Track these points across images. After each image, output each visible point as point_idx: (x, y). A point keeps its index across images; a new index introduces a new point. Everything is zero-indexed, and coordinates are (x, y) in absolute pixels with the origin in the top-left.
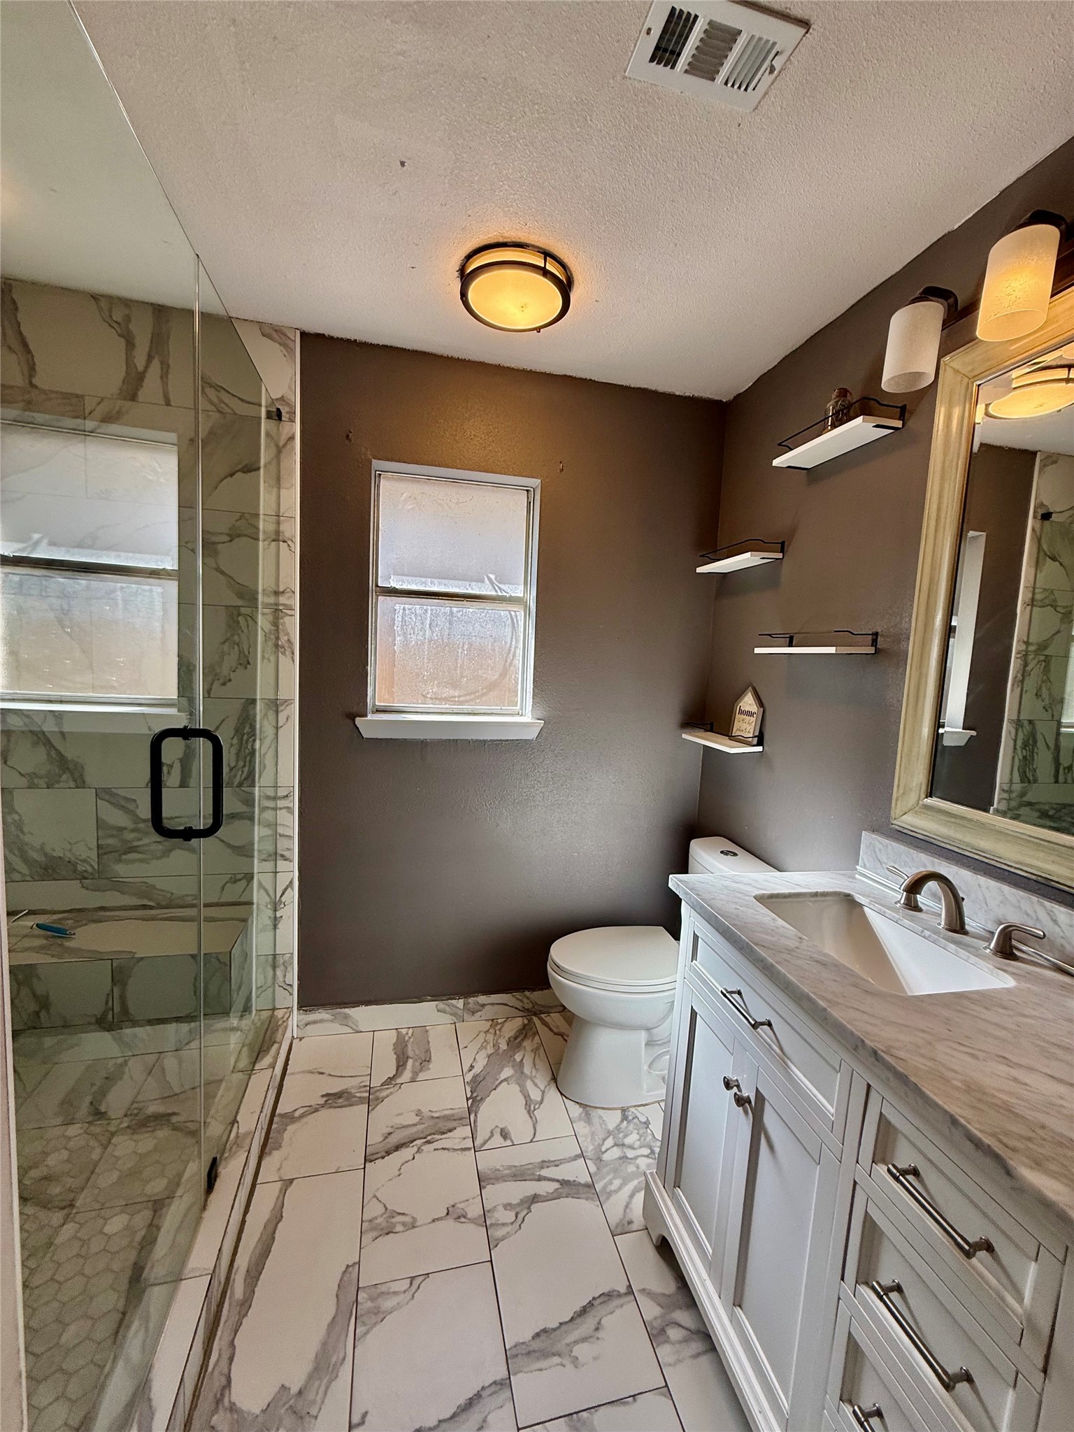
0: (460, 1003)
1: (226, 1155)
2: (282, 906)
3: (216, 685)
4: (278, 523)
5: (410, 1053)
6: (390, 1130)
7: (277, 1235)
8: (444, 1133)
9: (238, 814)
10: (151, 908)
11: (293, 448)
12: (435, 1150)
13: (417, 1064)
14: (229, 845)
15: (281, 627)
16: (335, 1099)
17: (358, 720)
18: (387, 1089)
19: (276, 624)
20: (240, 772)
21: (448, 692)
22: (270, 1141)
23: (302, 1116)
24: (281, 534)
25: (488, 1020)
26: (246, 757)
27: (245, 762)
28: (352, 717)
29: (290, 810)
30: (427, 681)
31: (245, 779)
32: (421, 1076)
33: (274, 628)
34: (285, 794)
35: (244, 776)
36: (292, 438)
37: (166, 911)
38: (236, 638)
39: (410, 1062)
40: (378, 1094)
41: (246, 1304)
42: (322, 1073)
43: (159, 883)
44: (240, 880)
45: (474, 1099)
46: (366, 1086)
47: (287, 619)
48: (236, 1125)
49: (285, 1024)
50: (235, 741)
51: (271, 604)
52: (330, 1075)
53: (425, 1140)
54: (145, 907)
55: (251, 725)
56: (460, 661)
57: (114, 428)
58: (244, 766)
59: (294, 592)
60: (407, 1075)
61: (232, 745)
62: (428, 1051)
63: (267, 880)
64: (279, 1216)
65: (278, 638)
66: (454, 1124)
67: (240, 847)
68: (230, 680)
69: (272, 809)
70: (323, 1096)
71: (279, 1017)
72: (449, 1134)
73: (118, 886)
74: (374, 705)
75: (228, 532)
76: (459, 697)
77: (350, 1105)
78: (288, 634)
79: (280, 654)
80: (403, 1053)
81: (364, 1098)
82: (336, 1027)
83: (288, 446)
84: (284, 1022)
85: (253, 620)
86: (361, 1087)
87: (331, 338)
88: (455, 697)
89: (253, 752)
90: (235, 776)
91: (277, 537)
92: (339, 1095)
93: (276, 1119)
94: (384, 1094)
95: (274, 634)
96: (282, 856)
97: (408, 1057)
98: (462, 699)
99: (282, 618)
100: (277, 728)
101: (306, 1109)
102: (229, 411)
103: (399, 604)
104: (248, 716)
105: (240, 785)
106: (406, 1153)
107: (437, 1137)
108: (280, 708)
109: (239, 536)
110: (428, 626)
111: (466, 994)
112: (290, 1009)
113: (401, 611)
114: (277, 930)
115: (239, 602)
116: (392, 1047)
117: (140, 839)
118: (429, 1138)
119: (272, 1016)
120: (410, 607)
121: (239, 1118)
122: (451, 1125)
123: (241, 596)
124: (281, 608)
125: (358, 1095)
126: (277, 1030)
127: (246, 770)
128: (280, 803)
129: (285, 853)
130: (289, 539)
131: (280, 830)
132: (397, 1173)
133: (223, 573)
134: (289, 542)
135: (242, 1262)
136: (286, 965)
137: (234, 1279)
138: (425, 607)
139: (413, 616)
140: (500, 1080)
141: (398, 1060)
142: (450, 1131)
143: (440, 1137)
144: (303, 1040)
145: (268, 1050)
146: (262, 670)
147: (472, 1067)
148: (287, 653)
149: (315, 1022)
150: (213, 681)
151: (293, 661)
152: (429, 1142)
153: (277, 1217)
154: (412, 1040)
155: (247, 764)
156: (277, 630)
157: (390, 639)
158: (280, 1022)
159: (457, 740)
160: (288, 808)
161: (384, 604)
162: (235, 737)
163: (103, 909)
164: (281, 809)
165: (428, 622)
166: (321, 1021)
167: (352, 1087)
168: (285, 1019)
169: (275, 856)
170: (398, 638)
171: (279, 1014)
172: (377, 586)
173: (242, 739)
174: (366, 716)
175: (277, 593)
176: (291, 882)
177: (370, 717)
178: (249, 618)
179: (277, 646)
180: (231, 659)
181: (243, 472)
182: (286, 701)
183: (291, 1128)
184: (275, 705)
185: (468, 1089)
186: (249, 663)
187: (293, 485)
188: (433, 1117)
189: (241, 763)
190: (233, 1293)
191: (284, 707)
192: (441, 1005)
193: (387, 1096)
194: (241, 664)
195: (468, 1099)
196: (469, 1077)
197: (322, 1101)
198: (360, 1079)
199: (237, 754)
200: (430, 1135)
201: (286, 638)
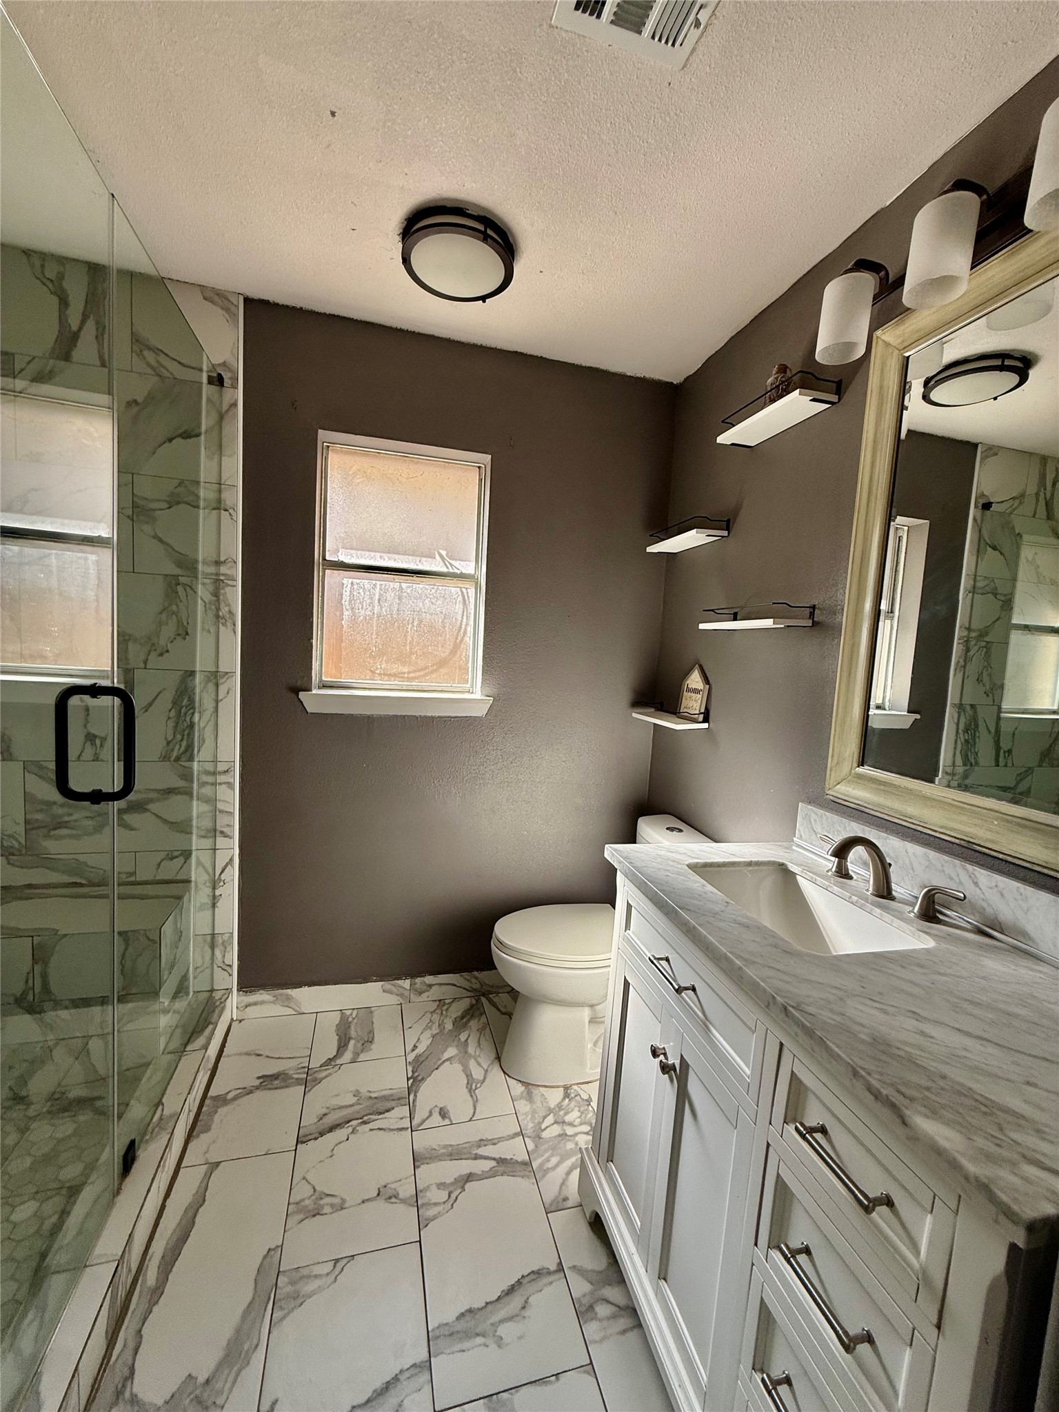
0: (406, 983)
1: (147, 1137)
2: (222, 884)
3: (153, 654)
4: (220, 491)
5: (353, 1033)
6: (325, 1111)
7: (198, 1219)
8: (381, 1113)
9: (175, 789)
10: (82, 885)
11: (236, 416)
12: (371, 1130)
13: (359, 1045)
14: (165, 821)
15: (221, 597)
16: (271, 1081)
17: (302, 695)
18: (326, 1070)
19: (216, 594)
20: (177, 747)
21: (396, 668)
22: (199, 1123)
23: (235, 1098)
24: (223, 502)
25: (435, 1001)
26: (184, 730)
27: (183, 735)
28: (296, 691)
29: (230, 785)
30: (375, 657)
31: (183, 753)
32: (362, 1057)
33: (215, 598)
34: (226, 769)
35: (181, 751)
36: (235, 405)
37: (97, 889)
38: (174, 608)
39: (352, 1043)
40: (315, 1075)
41: (158, 1292)
42: (259, 1055)
43: (91, 860)
44: (177, 857)
45: (415, 1079)
46: (304, 1067)
47: (228, 589)
48: (160, 1108)
49: (222, 1005)
50: (173, 713)
51: (212, 574)
52: (267, 1057)
53: (360, 1121)
54: (75, 884)
55: (189, 698)
56: (409, 638)
57: (45, 389)
58: (182, 740)
59: (235, 562)
60: (348, 1056)
61: (169, 718)
62: (371, 1032)
63: (205, 858)
64: (201, 1201)
65: (218, 609)
66: (393, 1104)
67: (175, 823)
68: (168, 651)
69: (212, 784)
70: (259, 1078)
71: (217, 998)
72: (387, 1115)
73: (48, 863)
74: (321, 681)
75: (167, 499)
76: (409, 673)
77: (287, 1087)
78: (229, 605)
79: (221, 625)
80: (345, 1035)
81: (302, 1079)
82: (278, 1010)
83: (231, 413)
84: (221, 1003)
85: (192, 589)
86: (299, 1069)
87: (276, 305)
88: (404, 673)
89: (192, 726)
90: (173, 750)
91: (219, 506)
92: (275, 1077)
93: (207, 1102)
94: (323, 1074)
95: (215, 605)
96: (222, 832)
97: (350, 1038)
98: (412, 675)
99: (223, 588)
100: (217, 702)
101: (239, 1091)
102: (169, 375)
103: (348, 580)
104: (186, 689)
105: (178, 759)
106: (341, 1134)
107: (373, 1117)
108: (221, 681)
109: (178, 503)
110: (376, 601)
111: (413, 975)
112: (229, 990)
113: (350, 585)
114: (216, 909)
115: (178, 571)
116: (334, 1028)
117: (71, 815)
118: (365, 1118)
119: (211, 997)
120: (358, 581)
121: (164, 1100)
122: (389, 1105)
123: (179, 564)
124: (222, 578)
125: (295, 1076)
126: (214, 1011)
127: (184, 743)
128: (221, 779)
129: (225, 830)
130: (231, 508)
131: (220, 806)
132: (330, 1154)
133: (161, 540)
134: (231, 511)
135: (158, 1248)
136: (226, 945)
137: (147, 1267)
138: (374, 582)
139: (361, 591)
140: (443, 1059)
141: (340, 1041)
142: (388, 1111)
143: (377, 1117)
144: (242, 1022)
145: (202, 1031)
146: (202, 641)
147: (415, 1047)
148: (228, 624)
149: (255, 1004)
150: (150, 651)
151: (235, 632)
152: (365, 1123)
153: (200, 1200)
154: (355, 1021)
155: (185, 737)
156: (218, 600)
157: (338, 613)
158: (218, 1003)
159: (404, 716)
160: (228, 783)
161: (332, 577)
162: (173, 710)
163: (30, 886)
164: (220, 784)
165: (377, 597)
166: (263, 1002)
167: (290, 1069)
168: (223, 1000)
169: (214, 832)
170: (346, 613)
171: (217, 995)
172: (324, 559)
173: (180, 712)
174: (311, 690)
175: (218, 563)
176: (231, 860)
177: (314, 692)
178: (188, 589)
179: (217, 617)
180: (169, 630)
181: (183, 438)
182: (227, 673)
183: (222, 1111)
184: (215, 677)
185: (410, 1069)
186: (187, 634)
187: (235, 453)
188: (370, 1097)
189: (179, 737)
190: (144, 1281)
191: (224, 679)
192: (387, 985)
193: (325, 1077)
194: (179, 635)
195: (408, 1079)
196: (411, 1057)
197: (257, 1082)
198: (301, 1060)
199: (176, 727)
200: (366, 1115)
201: (227, 609)
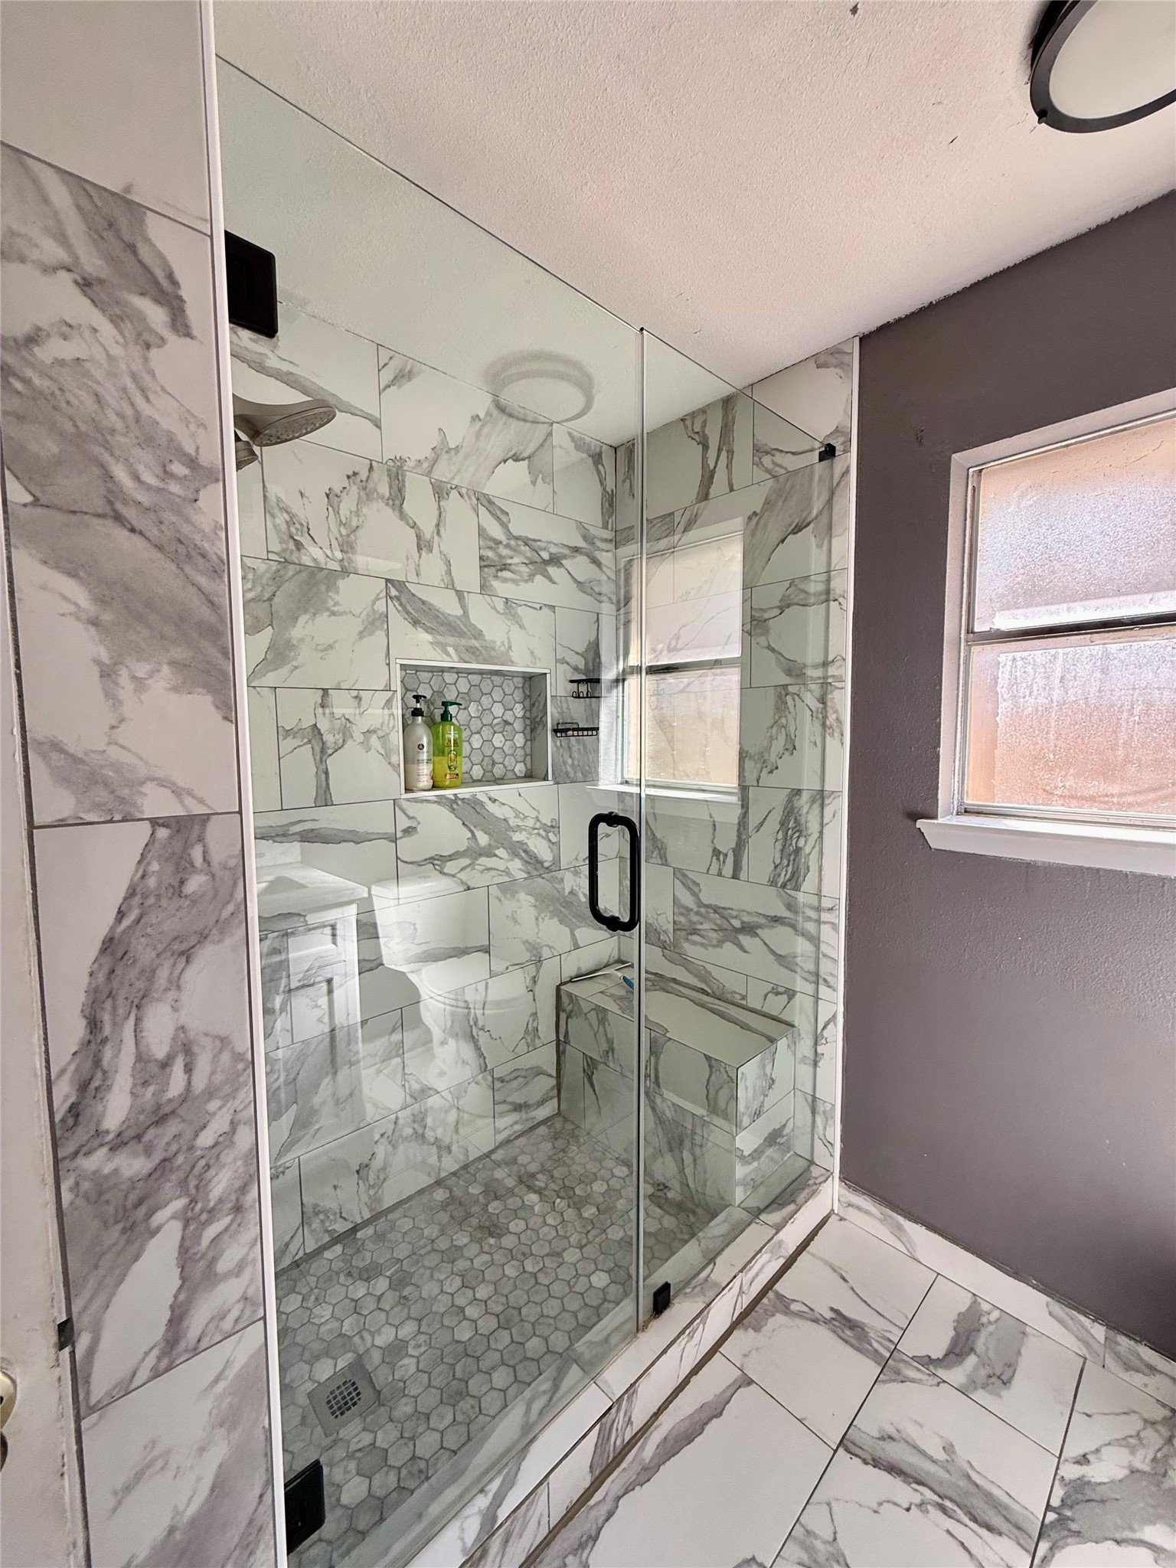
0: (1099, 1331)
1: (688, 1290)
2: (824, 1041)
3: (765, 771)
4: (828, 580)
5: (980, 1343)
6: (892, 1431)
7: (708, 1429)
8: (975, 1520)
9: (780, 918)
10: (708, 994)
11: (848, 484)
12: (948, 1532)
13: (983, 1372)
14: (773, 952)
15: (829, 703)
16: (844, 1325)
17: (921, 824)
18: (919, 1370)
19: (823, 700)
20: (784, 873)
21: (1096, 787)
22: (753, 1313)
23: (799, 1315)
24: (832, 592)
25: (1164, 1405)
26: (790, 855)
27: (789, 861)
28: (915, 816)
29: (835, 927)
30: (1052, 769)
31: (789, 880)
32: (980, 1395)
33: (821, 706)
34: (830, 906)
35: (788, 876)
36: (847, 471)
37: (717, 1002)
38: (783, 720)
39: (972, 1360)
40: (901, 1365)
41: (647, 1473)
42: (844, 1279)
43: (716, 972)
44: (781, 994)
45: (1062, 1520)
46: (891, 1341)
47: (836, 693)
48: (711, 1266)
49: (815, 1187)
50: (780, 836)
51: (819, 678)
52: (852, 1289)
53: (940, 1501)
54: (703, 991)
55: (795, 819)
56: (1123, 737)
58: (788, 865)
59: (844, 659)
60: (957, 1375)
61: (777, 840)
62: (1012, 1366)
63: (809, 1002)
64: (719, 1410)
65: (825, 717)
66: (1005, 1527)
67: (781, 956)
68: (777, 768)
69: (816, 921)
70: (832, 1309)
71: (814, 1175)
72: (983, 1532)
73: (685, 963)
74: (961, 804)
75: (778, 604)
76: (1122, 795)
77: (858, 1350)
78: (836, 712)
79: (828, 736)
80: (967, 1339)
81: (881, 1356)
82: (883, 1232)
83: (842, 483)
84: (815, 1184)
85: (800, 698)
86: (884, 1337)
87: (899, 321)
88: (1113, 796)
89: (798, 850)
90: (779, 875)
91: (827, 596)
92: (852, 1325)
93: (771, 1294)
94: (911, 1373)
95: (822, 713)
96: (825, 980)
97: (972, 1350)
98: (1130, 799)
99: (831, 692)
100: (822, 825)
101: (805, 1309)
102: (783, 471)
103: (1006, 655)
104: (792, 808)
105: (784, 886)
106: (905, 1493)
107: (960, 1514)
108: (827, 802)
109: (788, 606)
110: (1057, 681)
111: (1115, 1326)
112: (829, 1173)
113: (1009, 663)
114: (818, 1069)
115: (787, 680)
116: (954, 1316)
117: (702, 924)
118: (948, 1503)
119: (807, 1170)
120: (1024, 654)
121: (718, 1261)
122: (996, 1521)
123: (789, 672)
124: (830, 680)
125: (876, 1345)
126: (803, 1189)
127: (790, 869)
128: (825, 916)
129: (829, 978)
130: (840, 596)
131: (823, 948)
132: (875, 1506)
133: (773, 650)
134: (841, 600)
135: (668, 1422)
136: (828, 1117)
137: (651, 1433)
138: (1053, 652)
139: (1029, 669)
140: (1138, 1536)
141: (955, 1342)
142: (990, 1528)
143: (966, 1520)
144: (842, 1222)
145: (783, 1205)
146: (808, 754)
147: (1083, 1460)
148: (836, 734)
149: (859, 1208)
150: (762, 768)
151: (842, 744)
152: (944, 1510)
153: (715, 1410)
154: (992, 1328)
155: (791, 863)
156: (825, 708)
157: (990, 706)
158: (811, 1182)
160: (833, 923)
161: (982, 656)
162: (780, 832)
163: (674, 980)
164: (825, 923)
165: (1058, 674)
166: (867, 1212)
167: (872, 1328)
168: (818, 1181)
169: (816, 978)
170: (1003, 705)
171: (815, 1171)
172: (970, 631)
173: (787, 834)
174: (935, 817)
175: (825, 664)
176: (834, 1016)
177: (940, 820)
178: (796, 696)
179: (824, 725)
180: (778, 745)
181: (795, 533)
182: (833, 792)
183: (779, 1319)
184: (821, 797)
185: (1059, 1492)
186: (795, 748)
187: (847, 529)
188: (969, 1477)
189: (785, 862)
191: (831, 799)
192: (1057, 1308)
193: (913, 1381)
194: (787, 749)
195: (1048, 1507)
196: (1071, 1472)
197: (829, 1315)
198: (891, 1328)
199: (782, 850)
200: (951, 1500)
201: (834, 716)
